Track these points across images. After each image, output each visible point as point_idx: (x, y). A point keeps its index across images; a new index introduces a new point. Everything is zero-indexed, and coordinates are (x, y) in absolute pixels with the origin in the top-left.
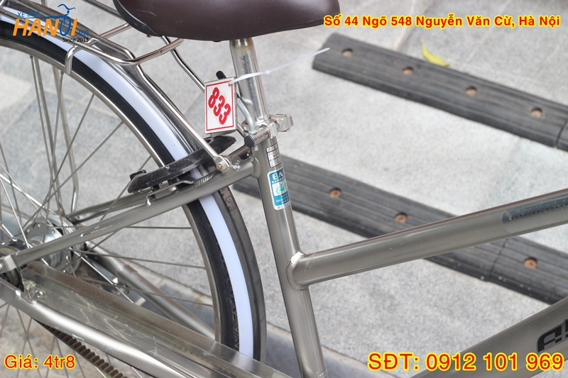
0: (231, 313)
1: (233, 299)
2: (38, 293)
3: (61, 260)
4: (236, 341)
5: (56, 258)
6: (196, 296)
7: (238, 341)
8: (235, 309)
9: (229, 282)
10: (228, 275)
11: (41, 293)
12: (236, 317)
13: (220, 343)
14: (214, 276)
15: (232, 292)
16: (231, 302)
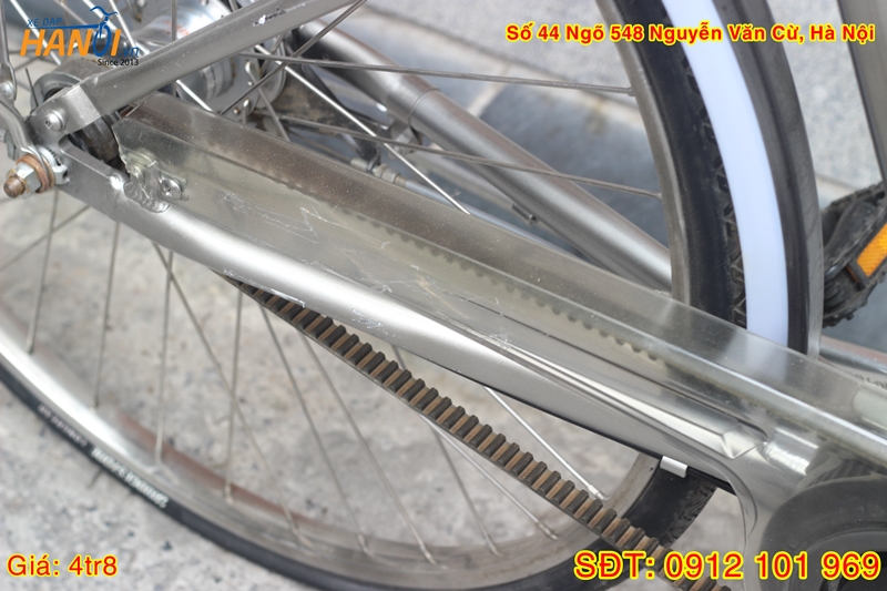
0: (719, 222)
1: (723, 183)
2: (166, 184)
3: (234, 75)
4: (736, 296)
5: (218, 72)
6: (590, 102)
7: (743, 295)
8: (730, 209)
9: (710, 133)
10: (704, 113)
11: (174, 184)
12: (733, 231)
13: (686, 304)
14: (662, 115)
15: (719, 162)
16: (717, 189)
